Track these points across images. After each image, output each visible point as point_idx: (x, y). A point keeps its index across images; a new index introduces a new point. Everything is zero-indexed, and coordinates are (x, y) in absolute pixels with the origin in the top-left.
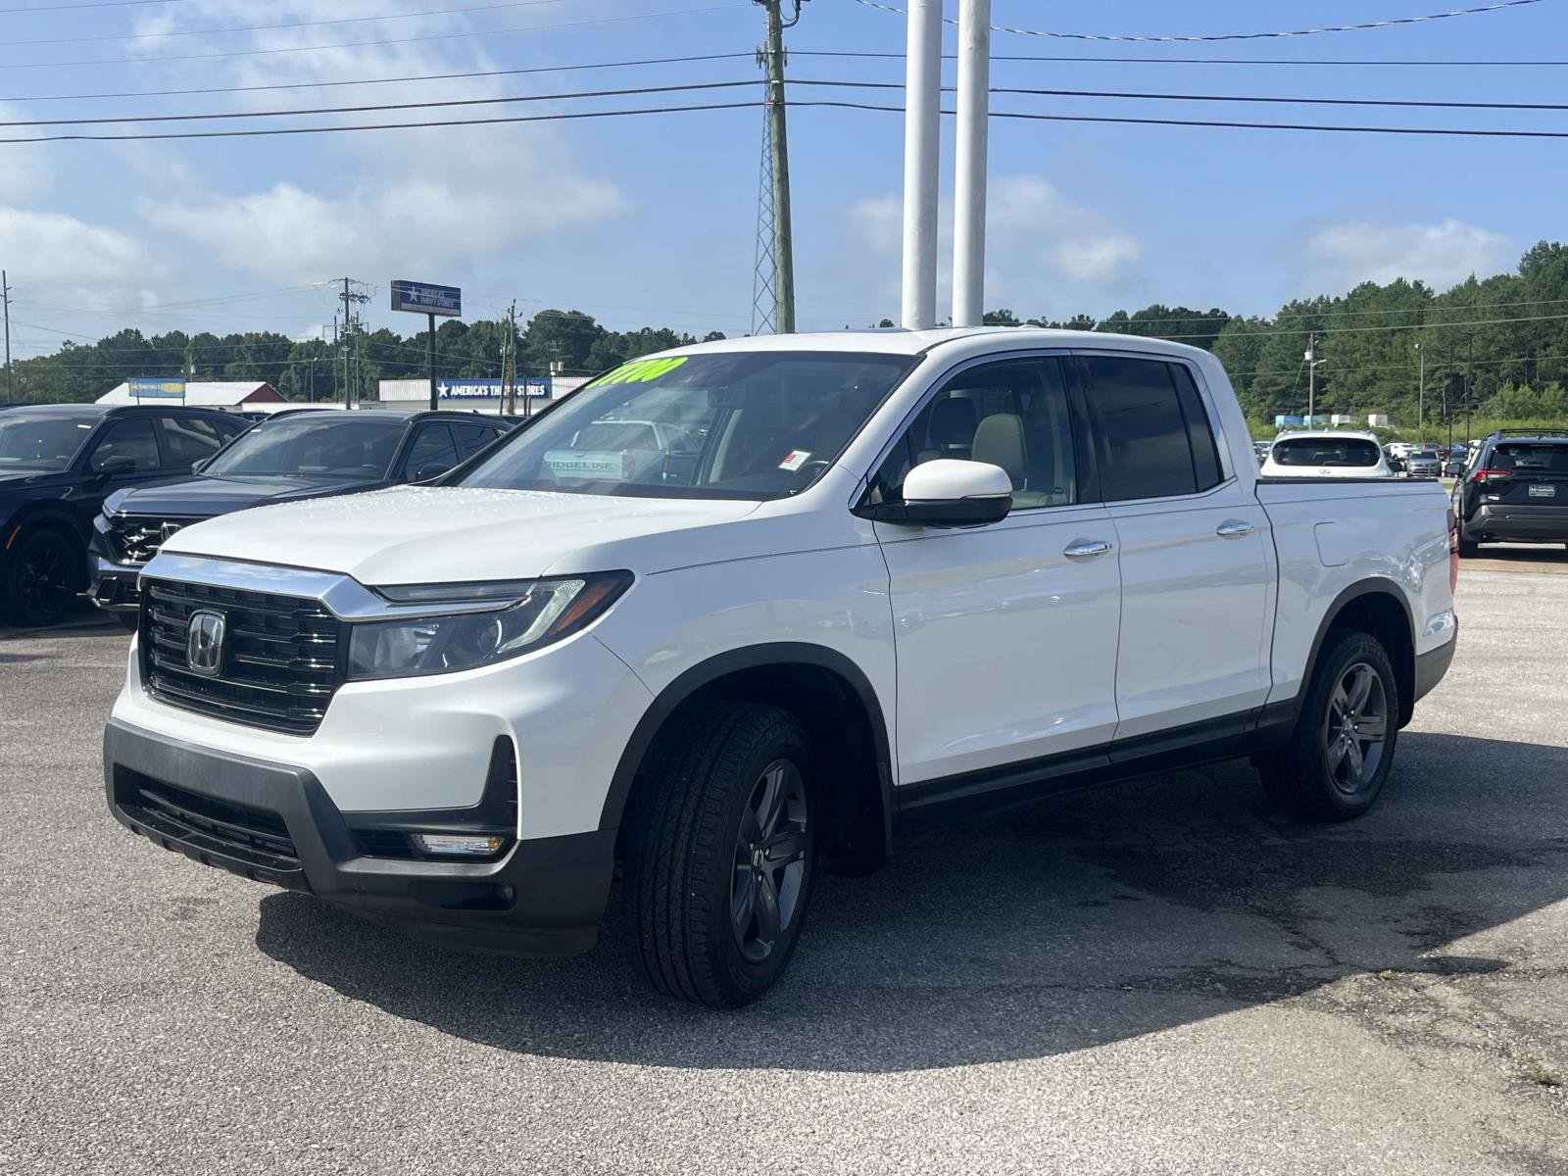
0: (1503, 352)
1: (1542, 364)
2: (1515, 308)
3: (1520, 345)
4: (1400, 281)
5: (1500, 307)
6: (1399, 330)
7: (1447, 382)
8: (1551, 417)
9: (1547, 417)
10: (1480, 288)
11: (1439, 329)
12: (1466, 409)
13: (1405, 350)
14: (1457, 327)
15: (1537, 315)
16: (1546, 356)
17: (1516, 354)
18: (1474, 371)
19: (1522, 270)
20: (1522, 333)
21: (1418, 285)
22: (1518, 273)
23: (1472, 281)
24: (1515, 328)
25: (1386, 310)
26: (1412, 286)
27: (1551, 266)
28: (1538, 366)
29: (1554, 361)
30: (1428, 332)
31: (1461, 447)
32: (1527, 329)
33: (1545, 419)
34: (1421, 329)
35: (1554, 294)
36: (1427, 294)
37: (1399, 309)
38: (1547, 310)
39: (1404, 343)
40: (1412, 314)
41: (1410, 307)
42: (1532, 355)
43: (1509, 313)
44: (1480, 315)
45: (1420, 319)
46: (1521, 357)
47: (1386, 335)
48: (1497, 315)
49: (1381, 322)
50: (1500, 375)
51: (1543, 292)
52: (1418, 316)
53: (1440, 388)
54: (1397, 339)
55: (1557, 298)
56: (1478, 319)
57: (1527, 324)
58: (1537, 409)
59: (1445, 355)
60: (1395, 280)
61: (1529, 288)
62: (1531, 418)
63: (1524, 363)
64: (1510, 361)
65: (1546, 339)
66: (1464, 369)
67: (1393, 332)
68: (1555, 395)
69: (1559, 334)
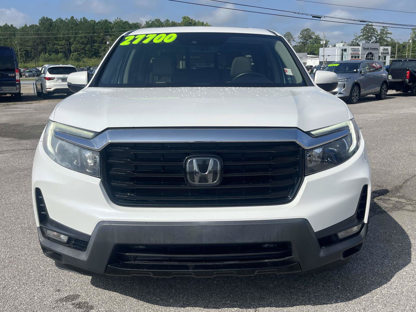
0: (38, 45)
1: (48, 48)
2: (40, 33)
3: (42, 43)
4: (6, 24)
5: (36, 33)
6: (9, 38)
7: (24, 52)
8: (55, 62)
9: (54, 61)
10: (28, 27)
11: (20, 38)
12: (30, 59)
13: (12, 43)
14: (25, 38)
15: (45, 36)
16: (49, 46)
17: (42, 45)
18: (31, 49)
19: (40, 24)
20: (42, 40)
21: (12, 25)
22: (38, 24)
23: (26, 25)
24: (40, 38)
25: (4, 32)
26: (10, 26)
27: (47, 23)
28: (47, 48)
29: (51, 48)
30: (17, 38)
31: (35, 69)
32: (43, 39)
33: (53, 62)
34: (15, 38)
35: (48, 30)
36: (15, 28)
37: (8, 32)
38: (47, 34)
39: (11, 41)
40: (12, 33)
41: (11, 31)
42: (45, 46)
43: (38, 35)
44: (31, 35)
45: (14, 35)
46: (42, 46)
47: (5, 39)
48: (35, 35)
49: (3, 35)
50: (38, 51)
51: (46, 29)
52: (14, 34)
53: (23, 54)
54: (8, 40)
55: (49, 31)
56: (30, 36)
57: (43, 38)
58: (51, 60)
59: (23, 45)
60: (5, 24)
61: (42, 28)
62: (50, 62)
63: (43, 48)
64: (40, 47)
65: (48, 42)
66: (29, 49)
67: (7, 38)
68: (55, 56)
69: (51, 41)
